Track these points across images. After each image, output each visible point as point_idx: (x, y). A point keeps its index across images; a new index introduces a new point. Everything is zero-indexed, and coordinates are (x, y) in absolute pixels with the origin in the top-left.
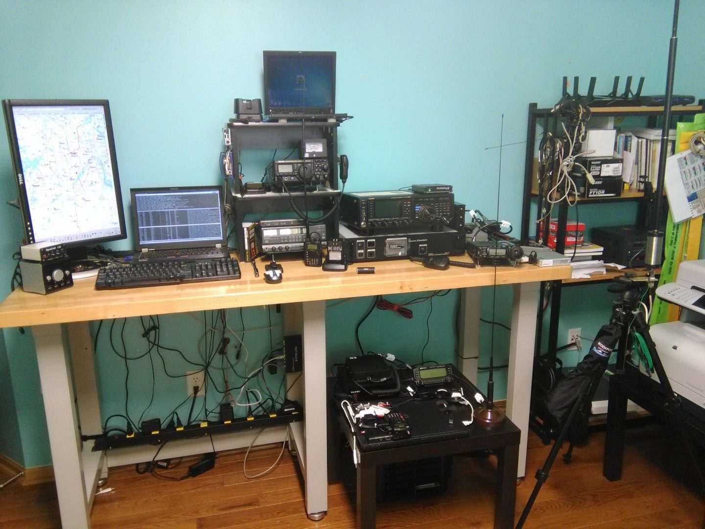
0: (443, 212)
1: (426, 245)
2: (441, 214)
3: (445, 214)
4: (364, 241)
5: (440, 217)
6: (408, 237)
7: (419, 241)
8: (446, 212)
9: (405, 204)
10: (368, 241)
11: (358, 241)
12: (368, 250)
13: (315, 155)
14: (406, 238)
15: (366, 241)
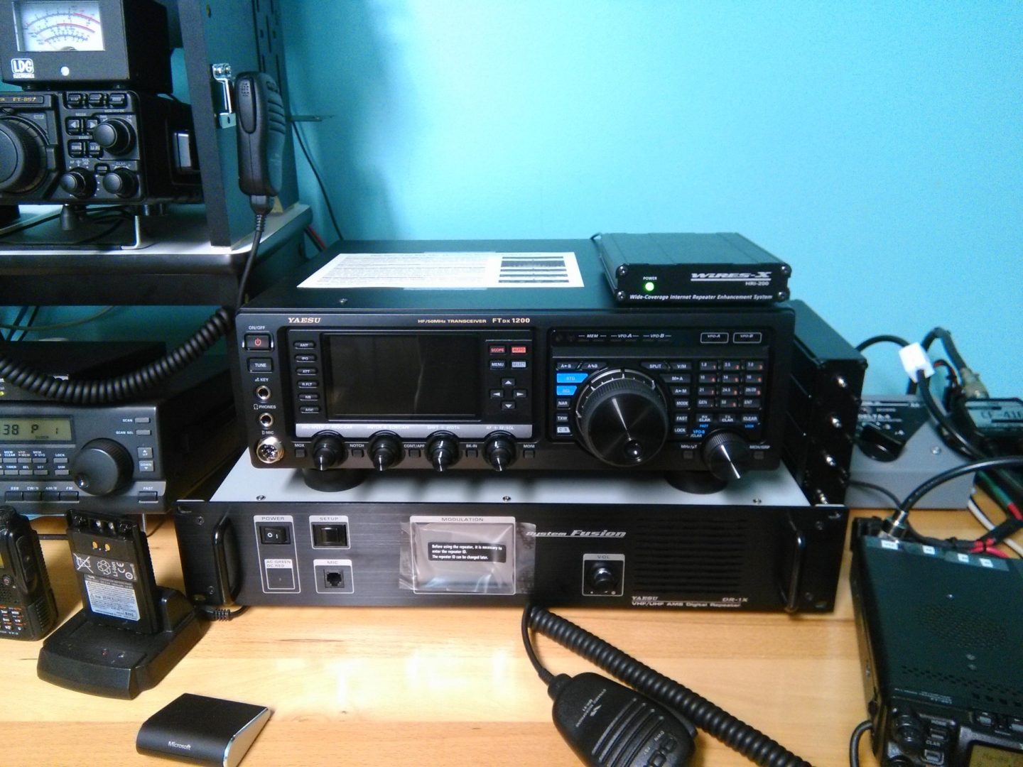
0: (716, 413)
1: (620, 557)
2: (705, 419)
3: (728, 419)
4: (288, 519)
5: (697, 434)
6: (523, 512)
7: (583, 534)
8: (738, 413)
9: (497, 358)
10: (314, 519)
11: (258, 519)
12: (318, 562)
13: (65, 71)
14: (512, 520)
15: (301, 521)
